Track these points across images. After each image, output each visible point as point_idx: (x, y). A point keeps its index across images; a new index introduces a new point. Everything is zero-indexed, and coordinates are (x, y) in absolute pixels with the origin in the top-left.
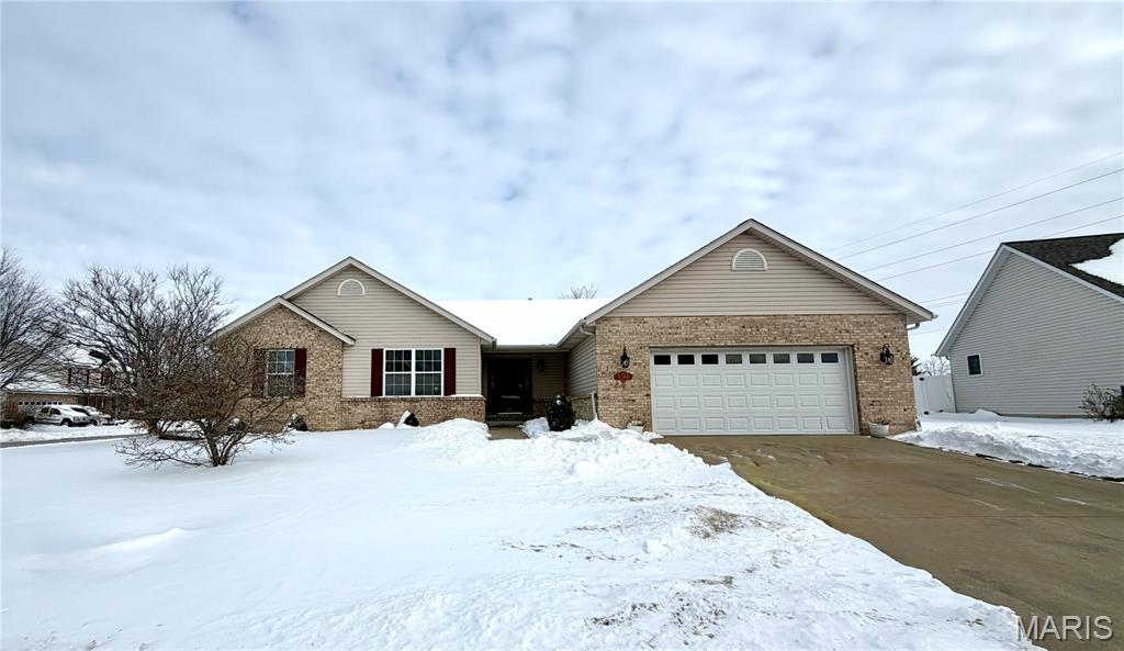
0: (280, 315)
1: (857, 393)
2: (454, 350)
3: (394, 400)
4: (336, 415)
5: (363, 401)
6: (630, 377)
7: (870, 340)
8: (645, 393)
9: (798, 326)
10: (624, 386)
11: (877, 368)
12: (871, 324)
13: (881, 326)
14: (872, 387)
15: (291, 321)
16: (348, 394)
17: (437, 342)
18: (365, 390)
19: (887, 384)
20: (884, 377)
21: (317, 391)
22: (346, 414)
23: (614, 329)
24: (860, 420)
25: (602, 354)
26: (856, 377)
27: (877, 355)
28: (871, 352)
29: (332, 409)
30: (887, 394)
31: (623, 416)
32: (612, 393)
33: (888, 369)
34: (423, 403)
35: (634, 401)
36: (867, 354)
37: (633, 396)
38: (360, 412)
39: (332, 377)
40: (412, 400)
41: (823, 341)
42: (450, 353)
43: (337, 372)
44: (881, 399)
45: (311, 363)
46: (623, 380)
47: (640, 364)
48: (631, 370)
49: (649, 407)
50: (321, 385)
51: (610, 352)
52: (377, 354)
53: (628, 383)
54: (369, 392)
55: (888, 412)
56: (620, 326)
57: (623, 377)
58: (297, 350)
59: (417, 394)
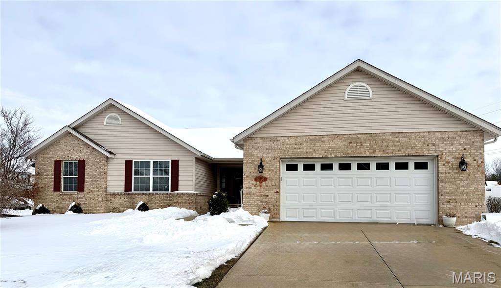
0: (70, 138)
1: (438, 193)
2: (178, 161)
3: (138, 194)
4: (102, 204)
5: (119, 194)
6: (266, 179)
7: (451, 151)
8: (275, 190)
9: (393, 141)
10: (261, 186)
11: (456, 173)
12: (454, 139)
13: (462, 141)
14: (450, 188)
15: (76, 142)
16: (111, 190)
17: (167, 156)
18: (120, 187)
19: (463, 186)
20: (461, 181)
21: (91, 189)
22: (108, 203)
23: (256, 146)
24: (438, 213)
25: (247, 163)
26: (438, 180)
27: (456, 163)
28: (451, 161)
29: (100, 200)
30: (462, 193)
31: (259, 206)
32: (253, 190)
33: (465, 174)
34: (156, 196)
35: (267, 196)
36: (448, 162)
37: (267, 193)
38: (117, 201)
39: (100, 179)
40: (150, 195)
41: (413, 153)
42: (175, 163)
43: (103, 176)
44: (456, 197)
45: (88, 170)
46: (261, 182)
47: (273, 171)
48: (266, 174)
49: (278, 200)
50: (94, 184)
51: (253, 162)
52: (128, 164)
53: (264, 183)
54: (124, 189)
55: (462, 207)
56: (260, 143)
57: (261, 179)
58: (80, 161)
59: (153, 191)
